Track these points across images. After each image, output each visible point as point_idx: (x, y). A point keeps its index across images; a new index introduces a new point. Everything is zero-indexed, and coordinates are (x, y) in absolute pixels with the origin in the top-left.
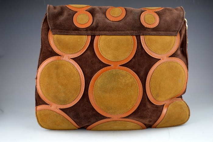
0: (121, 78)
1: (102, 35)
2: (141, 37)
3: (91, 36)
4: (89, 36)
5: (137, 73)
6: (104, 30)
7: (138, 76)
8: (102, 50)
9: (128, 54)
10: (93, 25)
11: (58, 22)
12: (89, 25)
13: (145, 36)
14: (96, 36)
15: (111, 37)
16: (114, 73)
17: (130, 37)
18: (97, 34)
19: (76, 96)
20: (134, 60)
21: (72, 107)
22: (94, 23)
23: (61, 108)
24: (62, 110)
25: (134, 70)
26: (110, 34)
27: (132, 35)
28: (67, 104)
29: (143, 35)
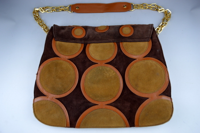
0: (106, 72)
1: (92, 43)
2: (120, 43)
3: (84, 44)
4: (82, 44)
5: (118, 69)
6: (93, 40)
7: (119, 71)
8: (91, 53)
9: (111, 55)
10: (86, 37)
11: (60, 33)
12: (83, 36)
13: (123, 43)
14: (88, 44)
15: (99, 44)
16: (101, 68)
17: (112, 44)
18: (88, 43)
19: (71, 86)
20: (115, 60)
21: (67, 96)
22: (86, 36)
23: (57, 98)
24: (58, 99)
25: (115, 67)
26: (97, 42)
27: (113, 42)
28: (62, 94)
29: (122, 42)
